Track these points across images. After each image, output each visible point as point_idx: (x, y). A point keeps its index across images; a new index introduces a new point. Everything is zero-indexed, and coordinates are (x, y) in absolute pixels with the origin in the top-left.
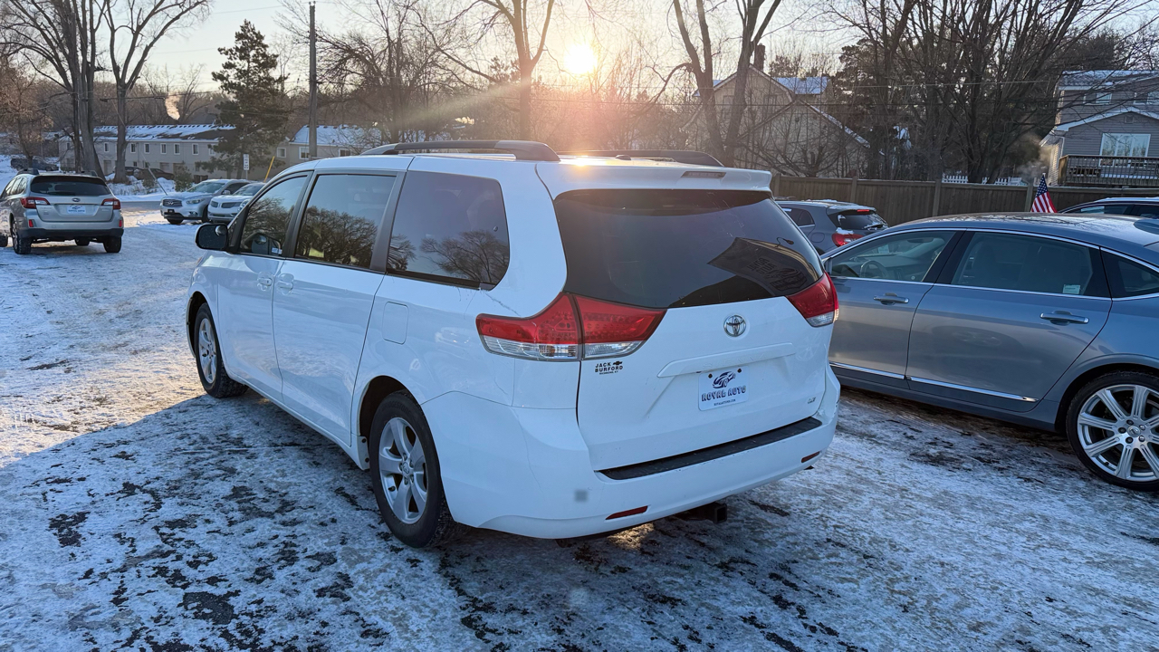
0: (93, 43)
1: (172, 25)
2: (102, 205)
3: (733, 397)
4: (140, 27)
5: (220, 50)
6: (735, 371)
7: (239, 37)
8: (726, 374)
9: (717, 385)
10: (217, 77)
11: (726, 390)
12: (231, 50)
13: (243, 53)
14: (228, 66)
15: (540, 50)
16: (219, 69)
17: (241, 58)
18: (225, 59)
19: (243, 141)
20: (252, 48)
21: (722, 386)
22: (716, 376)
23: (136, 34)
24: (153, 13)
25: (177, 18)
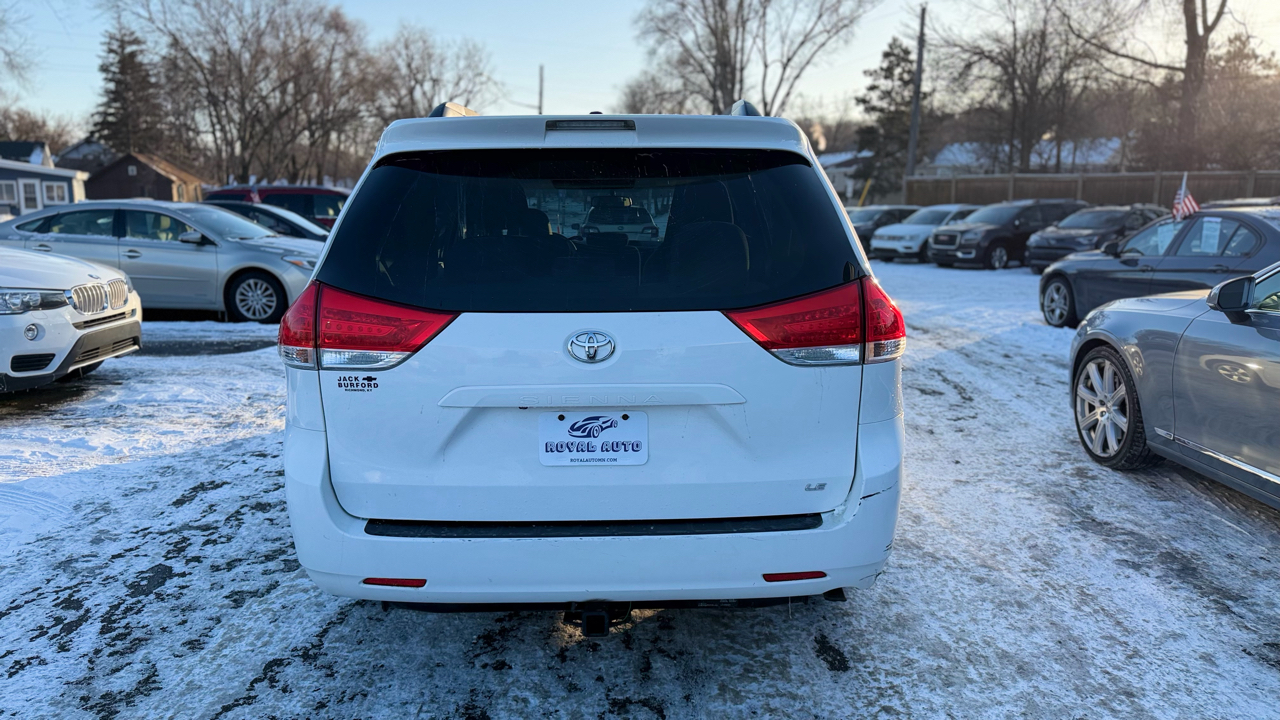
0: (741, 81)
1: (819, 53)
2: (642, 233)
3: (611, 454)
4: (789, 60)
5: (865, 72)
6: (617, 417)
7: (886, 55)
8: (597, 418)
9: (579, 433)
10: (861, 101)
11: (596, 442)
12: (875, 71)
13: (888, 73)
14: (872, 88)
15: (1220, 14)
16: (862, 93)
17: (886, 77)
18: (869, 81)
19: (879, 168)
20: (898, 65)
21: (588, 436)
22: (579, 418)
23: (785, 67)
24: (802, 43)
25: (823, 45)
